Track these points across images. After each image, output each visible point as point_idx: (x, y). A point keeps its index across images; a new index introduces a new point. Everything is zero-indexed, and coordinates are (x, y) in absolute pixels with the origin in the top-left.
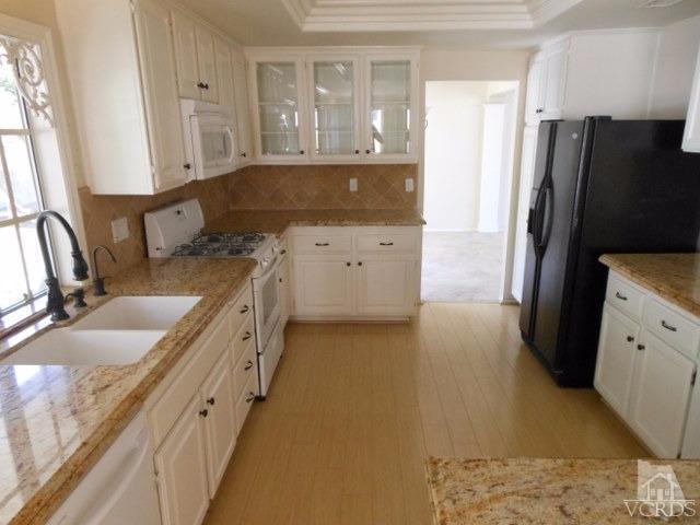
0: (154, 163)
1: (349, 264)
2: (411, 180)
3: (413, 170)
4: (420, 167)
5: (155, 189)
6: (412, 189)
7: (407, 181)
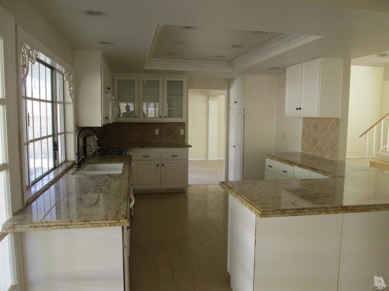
0: (103, 115)
1: (158, 165)
2: (183, 130)
3: (183, 125)
4: (186, 124)
5: (102, 125)
6: (183, 134)
7: (181, 130)
